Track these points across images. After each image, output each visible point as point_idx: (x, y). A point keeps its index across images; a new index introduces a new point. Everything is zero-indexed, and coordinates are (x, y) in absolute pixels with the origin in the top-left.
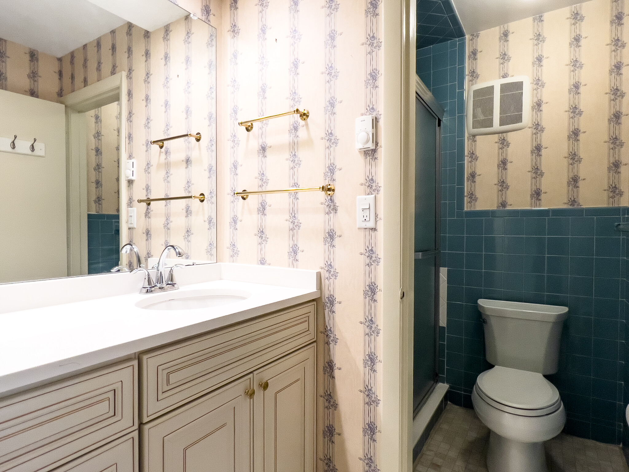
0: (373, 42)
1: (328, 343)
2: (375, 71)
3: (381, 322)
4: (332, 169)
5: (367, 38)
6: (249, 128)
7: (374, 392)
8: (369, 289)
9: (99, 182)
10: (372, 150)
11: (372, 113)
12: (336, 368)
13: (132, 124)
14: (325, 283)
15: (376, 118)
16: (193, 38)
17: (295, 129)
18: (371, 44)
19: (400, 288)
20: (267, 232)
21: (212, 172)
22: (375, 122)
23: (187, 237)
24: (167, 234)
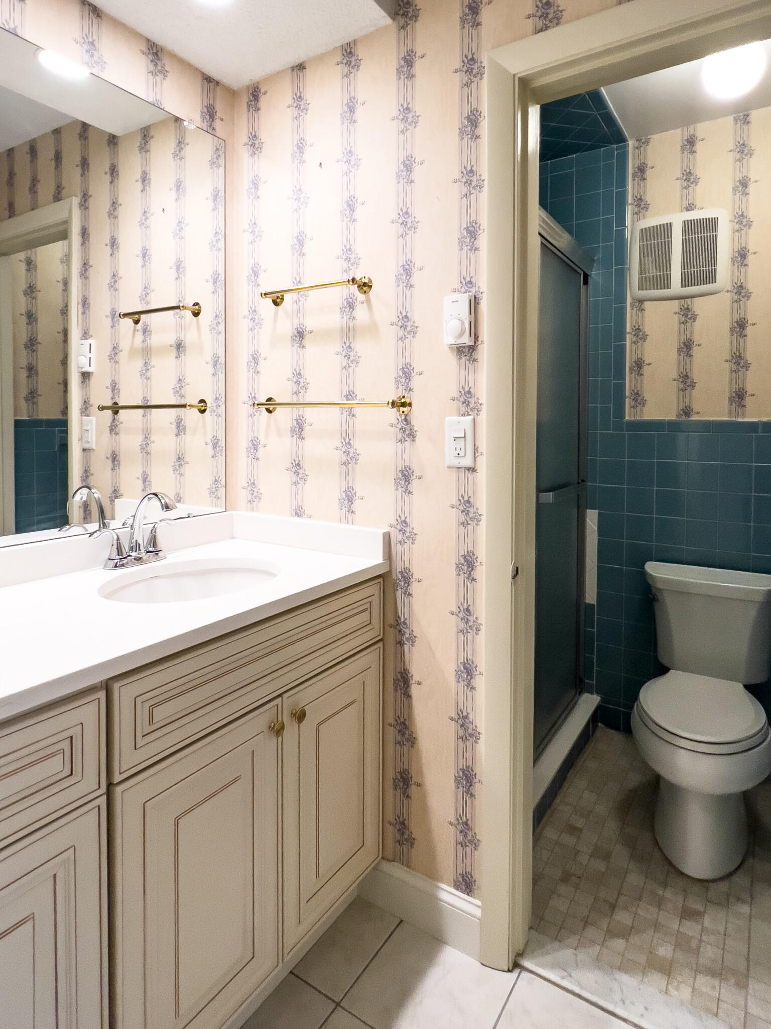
0: (471, 178)
1: (401, 643)
2: (474, 224)
3: (482, 612)
4: (407, 373)
5: (462, 172)
6: (278, 300)
7: (471, 720)
8: (465, 561)
9: (32, 368)
10: (470, 346)
11: (470, 290)
12: (414, 682)
13: (89, 282)
14: (397, 549)
15: (475, 298)
16: (188, 151)
17: (350, 305)
18: (468, 183)
19: (512, 562)
20: (307, 467)
21: (218, 366)
22: (474, 304)
23: (177, 467)
24: (146, 461)
